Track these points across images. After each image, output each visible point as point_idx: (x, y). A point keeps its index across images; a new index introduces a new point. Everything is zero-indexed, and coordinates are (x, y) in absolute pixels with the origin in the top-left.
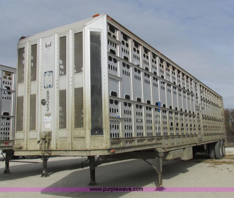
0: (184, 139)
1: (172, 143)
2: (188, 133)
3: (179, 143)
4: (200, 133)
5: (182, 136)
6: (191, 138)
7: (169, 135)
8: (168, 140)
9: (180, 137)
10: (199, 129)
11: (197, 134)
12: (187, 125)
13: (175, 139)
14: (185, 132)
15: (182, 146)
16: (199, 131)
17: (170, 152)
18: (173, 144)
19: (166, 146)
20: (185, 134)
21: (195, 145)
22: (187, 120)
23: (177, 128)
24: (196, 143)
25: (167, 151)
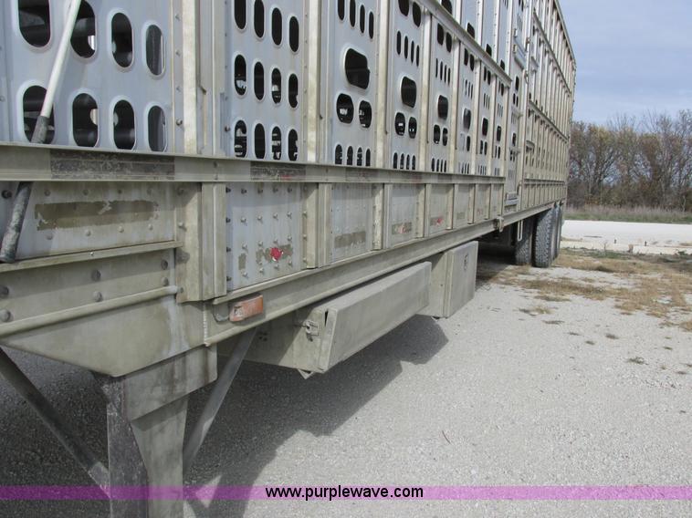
0: (445, 200)
1: (349, 230)
2: (468, 167)
3: (408, 227)
4: (512, 174)
5: (434, 181)
6: (479, 193)
7: (311, 158)
8: (296, 207)
9: (420, 186)
10: (513, 155)
11: (501, 175)
12: (468, 118)
13: (378, 198)
14: (453, 158)
15: (428, 242)
16: (511, 165)
17: (320, 310)
18: (360, 236)
19: (268, 266)
20: (451, 170)
21: (491, 229)
22: (471, 89)
23: (400, 117)
24: (496, 221)
25: (271, 315)
